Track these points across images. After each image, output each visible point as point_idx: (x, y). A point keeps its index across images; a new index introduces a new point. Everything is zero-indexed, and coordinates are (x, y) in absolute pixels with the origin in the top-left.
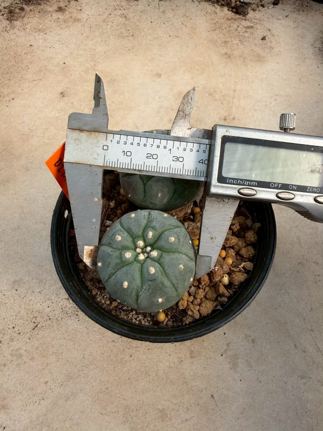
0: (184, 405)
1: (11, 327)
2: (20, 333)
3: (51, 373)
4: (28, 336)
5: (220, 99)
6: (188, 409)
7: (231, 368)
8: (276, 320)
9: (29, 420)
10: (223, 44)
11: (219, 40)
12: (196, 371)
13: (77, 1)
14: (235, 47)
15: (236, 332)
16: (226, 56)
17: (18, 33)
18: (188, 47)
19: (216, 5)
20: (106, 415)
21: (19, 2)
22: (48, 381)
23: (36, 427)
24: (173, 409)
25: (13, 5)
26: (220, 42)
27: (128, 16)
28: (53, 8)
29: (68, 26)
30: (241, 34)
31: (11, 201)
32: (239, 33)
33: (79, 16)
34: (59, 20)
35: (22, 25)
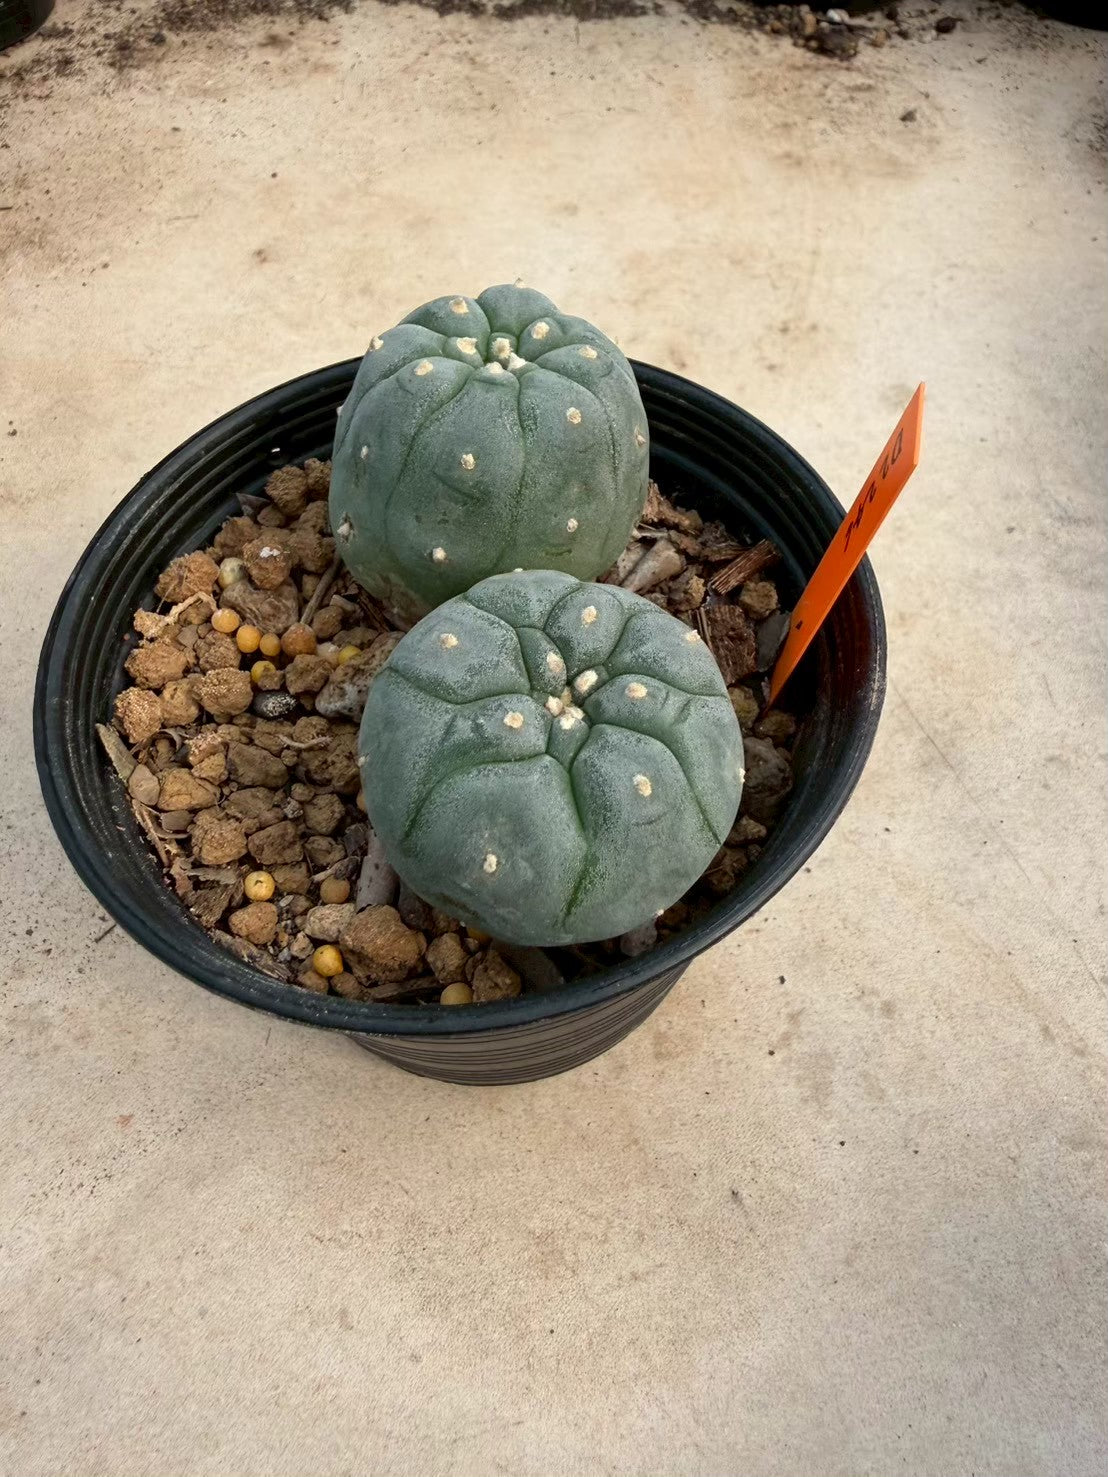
0: (627, 1223)
1: (21, 929)
2: (49, 951)
3: (146, 1088)
4: (77, 962)
5: (768, 275)
6: (641, 1236)
7: (805, 1101)
8: (970, 940)
9: (48, 1248)
10: (777, 131)
11: (764, 119)
12: (673, 1105)
13: (326, 20)
14: (817, 138)
15: (824, 975)
16: (788, 161)
17: (140, 99)
18: (665, 137)
19: (756, 33)
20: (332, 1244)
21: (151, 24)
22: (131, 1116)
23: (73, 1273)
24: (587, 1236)
25: (133, 31)
26: (768, 126)
27: (478, 59)
28: (251, 39)
29: (292, 82)
30: (835, 105)
31: (67, 546)
32: (829, 102)
33: (328, 58)
34: (267, 67)
35: (155, 79)
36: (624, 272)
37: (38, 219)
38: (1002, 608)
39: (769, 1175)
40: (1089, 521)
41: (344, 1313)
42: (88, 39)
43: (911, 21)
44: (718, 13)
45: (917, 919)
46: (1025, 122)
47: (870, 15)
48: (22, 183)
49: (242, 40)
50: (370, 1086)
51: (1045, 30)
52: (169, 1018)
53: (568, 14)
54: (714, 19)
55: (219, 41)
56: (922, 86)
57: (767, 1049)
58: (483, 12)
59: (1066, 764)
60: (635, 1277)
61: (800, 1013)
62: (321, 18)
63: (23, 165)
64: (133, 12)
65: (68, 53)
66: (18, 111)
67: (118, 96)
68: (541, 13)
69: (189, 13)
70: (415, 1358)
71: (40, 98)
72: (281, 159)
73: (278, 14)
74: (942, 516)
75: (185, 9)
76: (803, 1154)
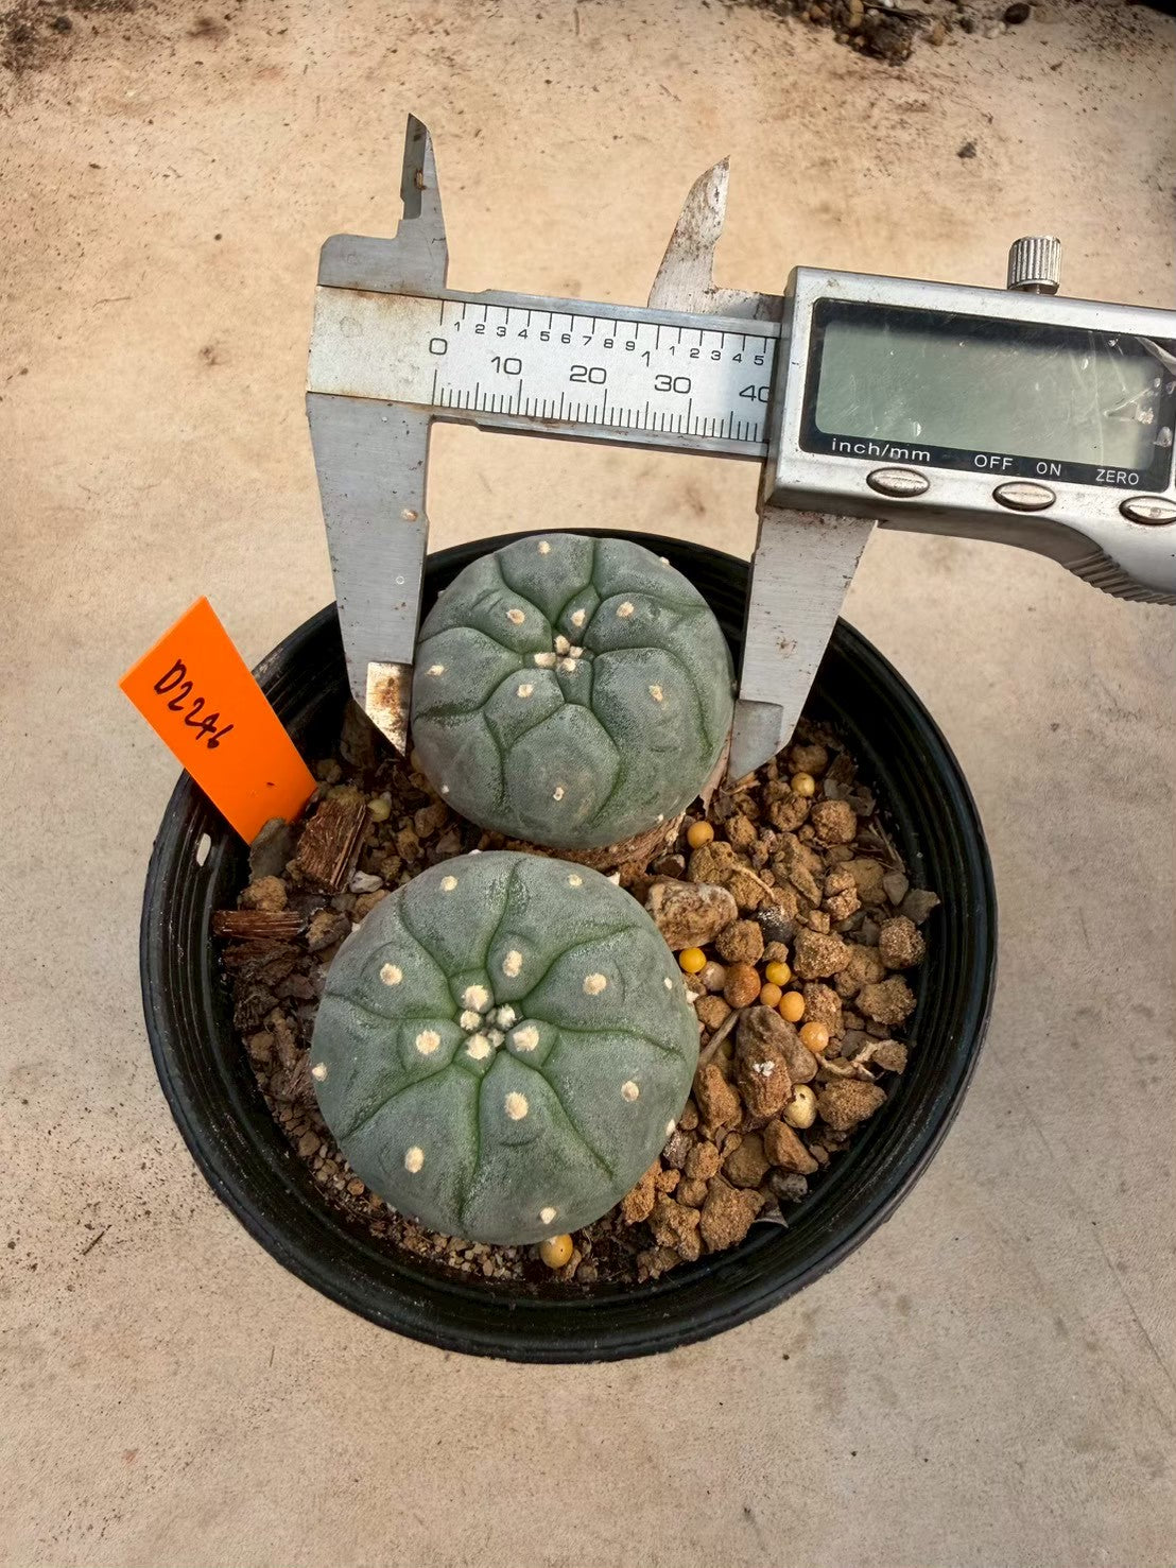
0: (641, 1547)
1: (2, 1241)
2: (34, 1267)
3: (149, 1418)
4: (66, 1278)
7: (818, 1408)
8: (989, 1226)
10: (813, 171)
11: (799, 154)
12: (687, 1418)
14: (861, 181)
16: (825, 217)
17: (46, 118)
19: (790, 20)
22: (136, 1450)
25: (29, 11)
26: (804, 164)
27: (458, 59)
28: (178, 25)
29: (232, 94)
30: (882, 132)
31: (11, 763)
32: (875, 128)
33: (275, 56)
34: (201, 70)
35: (63, 87)
38: (1041, 826)
39: (781, 1490)
40: (1140, 716)
43: (976, 4)
45: (936, 1202)
46: (1102, 161)
49: (166, 28)
50: (379, 1408)
52: (167, 1339)
55: (138, 27)
56: (983, 102)
57: (781, 1353)
59: (1097, 1018)
61: (819, 1311)
67: (18, 114)
72: (225, 213)
76: (815, 1466)
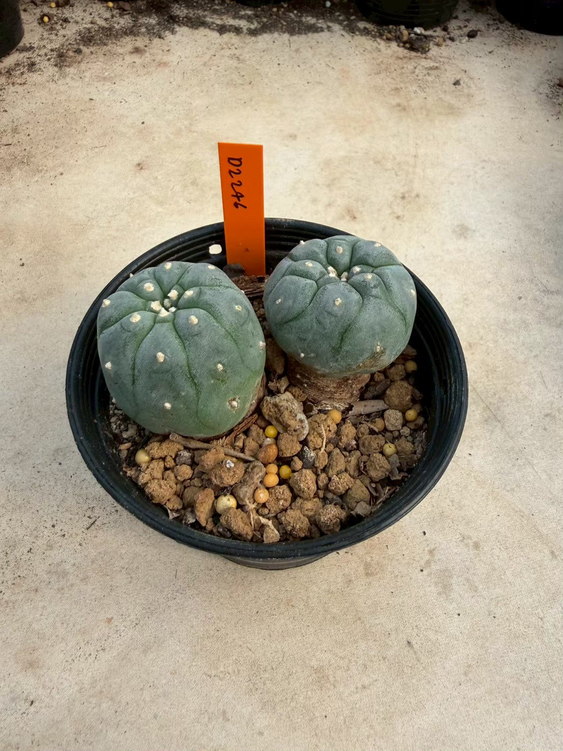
0: (358, 660)
1: (49, 525)
2: (64, 535)
3: (118, 603)
4: (79, 540)
5: (393, 169)
6: (365, 666)
7: (439, 594)
8: (513, 509)
9: (77, 688)
10: (393, 92)
11: (386, 86)
12: (376, 599)
13: (163, 38)
14: (413, 95)
15: (445, 529)
16: (399, 108)
17: (71, 83)
18: (338, 97)
19: (378, 40)
20: (216, 678)
21: (74, 43)
22: (112, 618)
23: (90, 700)
24: (339, 667)
25: (65, 47)
26: (388, 89)
27: (241, 57)
28: (126, 49)
29: (148, 73)
30: (420, 77)
31: (55, 324)
32: (417, 76)
33: (165, 59)
34: (135, 65)
35: (78, 72)
36: (322, 169)
37: (25, 150)
38: (518, 338)
39: (425, 633)
40: (558, 292)
41: (224, 713)
42: (42, 52)
43: (455, 32)
44: (359, 30)
45: (487, 499)
46: (514, 84)
47: (435, 29)
48: (15, 130)
49: (121, 50)
50: (228, 597)
51: (521, 35)
52: (127, 566)
53: (284, 32)
54: (357, 33)
55: (109, 51)
56: (462, 65)
57: (419, 569)
58: (241, 32)
59: (554, 417)
60: (364, 687)
61: (434, 550)
62: (160, 37)
63: (15, 120)
64: (64, 36)
65: (33, 60)
66: (10, 91)
67: (60, 82)
68: (271, 32)
69: (93, 37)
70: (261, 734)
71: (21, 84)
72: (146, 114)
73: (138, 36)
74: (486, 292)
75: (91, 34)
76: (440, 621)
